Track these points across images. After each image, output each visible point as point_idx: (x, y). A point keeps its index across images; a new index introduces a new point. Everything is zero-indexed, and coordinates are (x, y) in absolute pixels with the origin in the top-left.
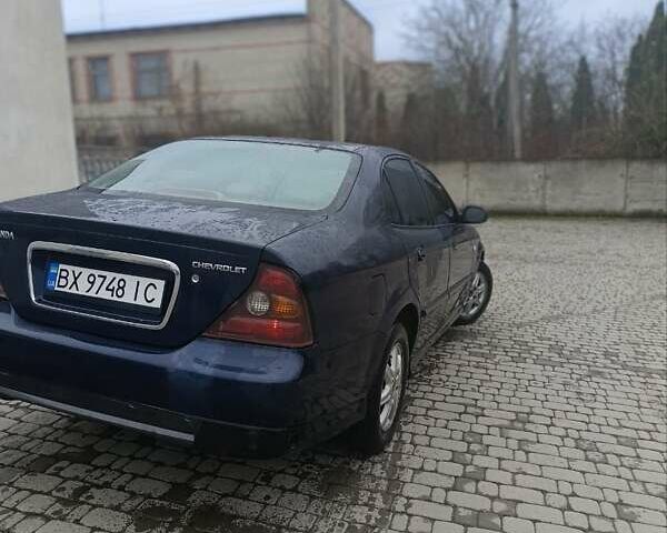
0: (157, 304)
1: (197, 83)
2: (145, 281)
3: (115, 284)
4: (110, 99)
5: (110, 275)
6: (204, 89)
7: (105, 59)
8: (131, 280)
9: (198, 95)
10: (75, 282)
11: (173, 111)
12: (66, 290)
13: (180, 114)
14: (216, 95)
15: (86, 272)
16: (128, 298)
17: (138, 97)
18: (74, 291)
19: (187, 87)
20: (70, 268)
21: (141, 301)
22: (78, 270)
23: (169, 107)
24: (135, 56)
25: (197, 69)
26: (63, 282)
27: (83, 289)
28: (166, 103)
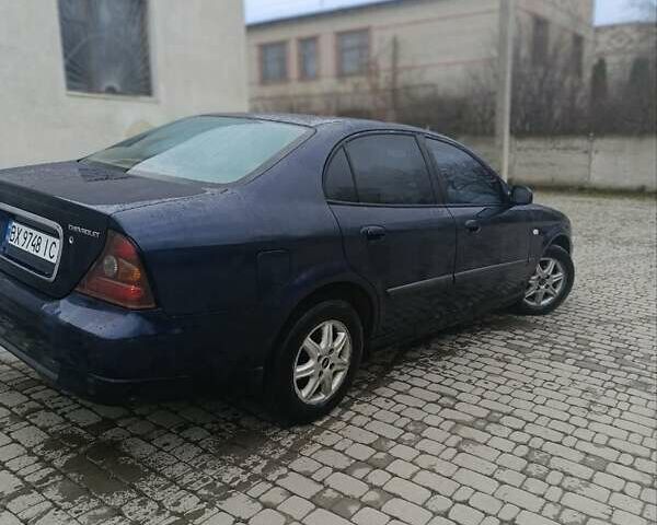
0: (55, 260)
1: (395, 57)
2: (51, 240)
4: (316, 77)
6: (402, 63)
7: (314, 39)
9: (395, 70)
10: (18, 237)
11: (367, 87)
12: (13, 243)
13: (375, 90)
14: (409, 69)
16: (41, 253)
17: (341, 75)
18: (16, 244)
19: (384, 63)
20: (17, 225)
21: (47, 256)
23: (364, 83)
24: (340, 35)
25: (395, 44)
26: (13, 237)
27: (20, 243)
28: (363, 79)
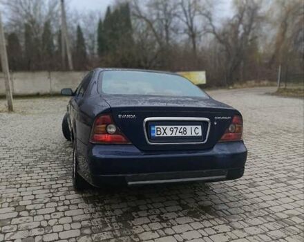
0: (200, 134)
2: (194, 127)
3: (182, 130)
5: (179, 127)
8: (188, 128)
10: (165, 132)
12: (161, 135)
15: (169, 127)
16: (189, 134)
18: (165, 135)
20: (161, 127)
21: (194, 134)
22: (165, 127)
26: (159, 133)
27: (169, 134)
